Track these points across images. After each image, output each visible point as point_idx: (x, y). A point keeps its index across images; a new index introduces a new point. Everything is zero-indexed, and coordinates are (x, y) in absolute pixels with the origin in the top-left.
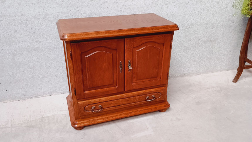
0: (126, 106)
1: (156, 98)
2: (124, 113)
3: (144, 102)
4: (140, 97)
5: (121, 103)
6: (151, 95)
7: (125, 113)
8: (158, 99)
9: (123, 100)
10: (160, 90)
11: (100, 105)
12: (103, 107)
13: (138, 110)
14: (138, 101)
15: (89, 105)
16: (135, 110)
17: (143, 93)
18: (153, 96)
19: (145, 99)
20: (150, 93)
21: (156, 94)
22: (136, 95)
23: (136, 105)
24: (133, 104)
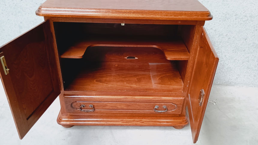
0: (126, 111)
1: (169, 109)
2: (122, 120)
3: (151, 112)
4: (146, 105)
5: (119, 107)
6: (162, 105)
7: (124, 120)
8: (171, 111)
9: (122, 104)
10: (176, 101)
11: (91, 104)
12: (95, 108)
13: (141, 120)
14: (142, 109)
15: (77, 102)
16: (138, 120)
17: (150, 100)
18: (164, 107)
19: (152, 108)
20: (161, 102)
21: (169, 105)
22: (140, 101)
23: (140, 113)
24: (135, 111)
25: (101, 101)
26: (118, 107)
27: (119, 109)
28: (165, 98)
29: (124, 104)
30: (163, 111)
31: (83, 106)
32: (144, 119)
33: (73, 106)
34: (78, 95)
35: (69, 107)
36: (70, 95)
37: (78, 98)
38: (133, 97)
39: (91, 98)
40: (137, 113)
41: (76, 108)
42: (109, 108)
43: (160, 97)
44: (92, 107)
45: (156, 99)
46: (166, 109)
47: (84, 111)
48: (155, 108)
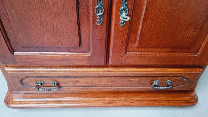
6: (165, 80)
10: (189, 74)
11: (54, 80)
12: (61, 85)
13: (131, 99)
14: (134, 85)
15: (30, 78)
16: (126, 99)
17: (147, 74)
18: (167, 82)
19: (150, 84)
20: (164, 75)
21: (176, 80)
22: (132, 76)
23: (129, 90)
24: (122, 88)
25: (68, 75)
27: (98, 85)
28: (173, 70)
29: (106, 79)
30: (165, 88)
31: (41, 84)
32: (135, 97)
33: (24, 83)
34: (30, 67)
35: (19, 84)
36: (16, 67)
37: (30, 71)
38: (121, 69)
39: (53, 71)
40: (125, 90)
41: (31, 86)
42: (81, 85)
43: (164, 69)
44: (55, 84)
45: (158, 72)
46: (170, 85)
47: (44, 89)
48: (154, 84)
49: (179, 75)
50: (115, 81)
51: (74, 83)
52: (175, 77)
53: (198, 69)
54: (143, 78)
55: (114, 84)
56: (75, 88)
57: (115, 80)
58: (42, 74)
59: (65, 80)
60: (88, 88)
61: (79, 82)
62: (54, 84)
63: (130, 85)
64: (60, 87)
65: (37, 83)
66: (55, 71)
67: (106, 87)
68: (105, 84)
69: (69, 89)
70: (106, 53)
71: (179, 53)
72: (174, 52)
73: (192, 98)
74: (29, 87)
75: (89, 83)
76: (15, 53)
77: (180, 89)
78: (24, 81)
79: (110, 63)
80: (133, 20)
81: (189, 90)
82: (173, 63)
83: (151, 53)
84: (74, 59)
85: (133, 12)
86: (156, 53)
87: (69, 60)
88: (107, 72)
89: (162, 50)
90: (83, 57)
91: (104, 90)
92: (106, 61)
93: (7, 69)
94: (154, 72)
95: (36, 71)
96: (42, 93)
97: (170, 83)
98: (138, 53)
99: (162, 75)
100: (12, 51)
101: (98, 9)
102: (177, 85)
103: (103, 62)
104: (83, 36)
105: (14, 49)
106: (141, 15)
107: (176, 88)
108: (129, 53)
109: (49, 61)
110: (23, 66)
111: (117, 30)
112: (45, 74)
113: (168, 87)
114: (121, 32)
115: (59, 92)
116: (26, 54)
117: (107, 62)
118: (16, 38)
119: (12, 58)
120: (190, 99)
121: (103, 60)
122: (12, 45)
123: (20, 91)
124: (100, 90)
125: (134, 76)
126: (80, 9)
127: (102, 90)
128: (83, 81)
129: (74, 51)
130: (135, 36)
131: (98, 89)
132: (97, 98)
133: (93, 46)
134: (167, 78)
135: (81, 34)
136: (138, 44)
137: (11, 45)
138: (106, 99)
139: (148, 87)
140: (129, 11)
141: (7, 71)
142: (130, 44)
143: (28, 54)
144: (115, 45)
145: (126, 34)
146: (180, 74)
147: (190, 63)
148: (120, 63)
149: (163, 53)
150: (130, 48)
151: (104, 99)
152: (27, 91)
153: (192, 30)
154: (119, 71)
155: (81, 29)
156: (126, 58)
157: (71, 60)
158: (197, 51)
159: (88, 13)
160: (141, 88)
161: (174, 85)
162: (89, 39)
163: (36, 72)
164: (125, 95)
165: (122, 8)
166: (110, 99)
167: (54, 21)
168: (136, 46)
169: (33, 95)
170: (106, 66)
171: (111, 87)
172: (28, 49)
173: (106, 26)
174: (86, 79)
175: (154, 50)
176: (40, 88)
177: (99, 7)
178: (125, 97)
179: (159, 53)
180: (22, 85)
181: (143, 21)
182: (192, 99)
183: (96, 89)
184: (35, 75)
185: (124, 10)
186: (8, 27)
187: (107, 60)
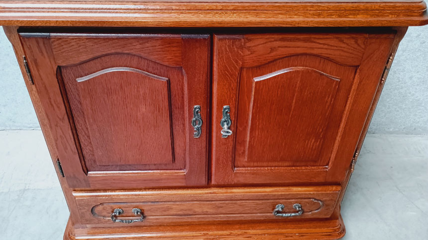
0: (214, 218)
6: (291, 203)
8: (310, 213)
9: (204, 204)
10: (322, 194)
11: (137, 207)
12: (146, 214)
13: (246, 233)
14: (249, 212)
15: (105, 205)
16: (239, 232)
17: (265, 195)
18: (295, 206)
19: (270, 209)
20: (289, 197)
21: (307, 202)
22: (244, 198)
23: (243, 219)
24: (233, 217)
25: (157, 200)
26: (196, 210)
27: (197, 213)
28: (300, 189)
29: (208, 204)
30: (293, 214)
31: (120, 213)
32: (252, 229)
33: (96, 212)
34: (105, 190)
35: (88, 215)
36: (87, 190)
37: (106, 196)
38: (229, 190)
39: (136, 195)
40: (237, 219)
41: (104, 216)
42: (175, 213)
43: (287, 188)
44: (139, 213)
45: (280, 193)
46: (299, 211)
47: (122, 221)
48: (277, 209)
49: (310, 196)
50: (222, 207)
51: (165, 211)
52: (305, 198)
53: (334, 188)
54: (260, 202)
55: (221, 210)
56: (165, 218)
57: (221, 205)
58: (122, 199)
59: (152, 207)
60: (183, 217)
61: (172, 209)
62: (137, 212)
63: (243, 212)
64: (144, 217)
65: (113, 212)
66: (139, 195)
67: (209, 216)
68: (207, 212)
69: (157, 219)
70: (207, 169)
71: (303, 168)
72: (297, 166)
73: (335, 228)
74: (102, 218)
75: (186, 210)
76: (89, 173)
77: (315, 216)
78: (97, 210)
79: (213, 182)
80: (238, 131)
81: (328, 217)
82: (297, 181)
83: (266, 168)
84: (165, 179)
85: (237, 123)
86: (273, 168)
87: (159, 180)
88: (210, 195)
89: (280, 164)
90: (177, 176)
91: (207, 220)
92: (208, 180)
93: (75, 194)
94: (274, 193)
95: (114, 195)
96: (117, 227)
97: (299, 208)
98: (249, 168)
99: (286, 197)
100: (86, 171)
101: (195, 121)
102: (309, 210)
103: (203, 181)
104: (178, 150)
105: (89, 169)
106: (247, 125)
107: (309, 215)
108: (238, 169)
109: (133, 182)
110: (96, 188)
111: (219, 142)
112: (126, 199)
113: (297, 214)
114: (225, 144)
115: (143, 224)
116: (103, 174)
117: (210, 181)
118: (93, 155)
119: (84, 180)
120: (332, 231)
121: (204, 179)
122: (87, 164)
123: (88, 224)
124: (200, 220)
125: (247, 198)
126: (173, 121)
127: (203, 220)
128: (176, 208)
129: (165, 168)
130: (242, 148)
131: (199, 218)
132: (197, 232)
133: (190, 162)
134: (293, 200)
135: (175, 147)
136: (248, 158)
137: (85, 164)
138: (210, 233)
139: (269, 214)
140: (232, 122)
141: (75, 197)
142: (237, 158)
143: (106, 174)
144: (218, 160)
145: (231, 147)
146: (310, 194)
147: (321, 179)
148: (226, 181)
149: (283, 168)
150: (237, 163)
151: (207, 234)
152: (98, 223)
153: (313, 140)
154: (226, 193)
155: (175, 142)
156: (233, 175)
157: (161, 180)
158: (327, 164)
159: (184, 125)
160: (259, 216)
161: (305, 210)
162: (185, 154)
163: (113, 197)
164: (238, 227)
165: (223, 120)
166: (216, 232)
167: (142, 135)
168: (246, 160)
169: (104, 229)
170: (208, 186)
171: (216, 216)
172: (106, 167)
173: (205, 139)
174: (181, 204)
175: (270, 164)
176: (117, 219)
177: (196, 119)
178: (237, 229)
179: (277, 168)
180: (92, 215)
181: (251, 132)
182: (335, 230)
183: (194, 219)
184: (111, 200)
185: (225, 121)
186: (86, 144)
187: (209, 178)
